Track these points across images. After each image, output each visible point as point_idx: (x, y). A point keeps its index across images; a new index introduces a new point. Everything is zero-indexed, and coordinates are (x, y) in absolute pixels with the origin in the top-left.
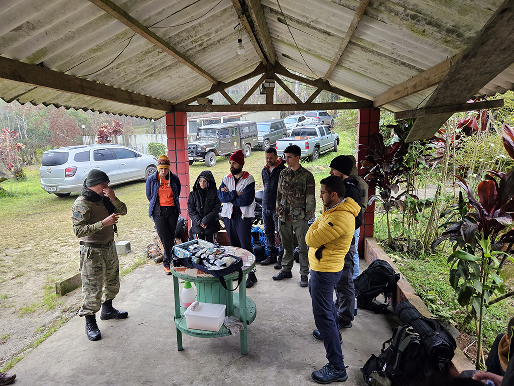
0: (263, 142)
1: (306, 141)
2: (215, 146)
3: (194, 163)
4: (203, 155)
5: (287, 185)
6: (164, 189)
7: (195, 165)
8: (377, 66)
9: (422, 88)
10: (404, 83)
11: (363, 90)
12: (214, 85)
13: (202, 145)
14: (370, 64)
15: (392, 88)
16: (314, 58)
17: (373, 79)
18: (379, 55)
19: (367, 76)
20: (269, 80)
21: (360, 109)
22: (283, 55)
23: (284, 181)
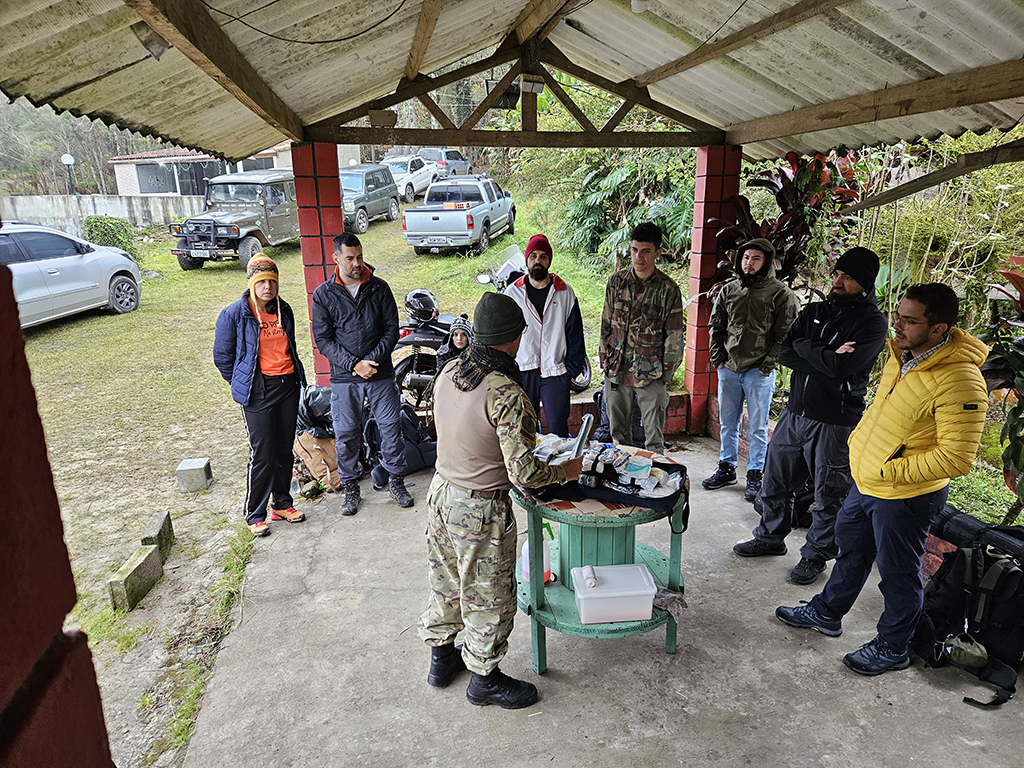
0: (355, 215)
1: (468, 212)
2: (259, 223)
3: (207, 264)
4: (233, 243)
6: (271, 337)
7: (211, 269)
8: (823, 61)
9: (931, 106)
10: (857, 96)
11: (716, 107)
12: (404, 80)
13: (227, 220)
14: (812, 55)
15: (807, 107)
16: (664, 33)
17: (776, 85)
18: (859, 36)
19: (764, 80)
20: (531, 77)
21: (706, 148)
22: (569, 22)
23: (620, 301)
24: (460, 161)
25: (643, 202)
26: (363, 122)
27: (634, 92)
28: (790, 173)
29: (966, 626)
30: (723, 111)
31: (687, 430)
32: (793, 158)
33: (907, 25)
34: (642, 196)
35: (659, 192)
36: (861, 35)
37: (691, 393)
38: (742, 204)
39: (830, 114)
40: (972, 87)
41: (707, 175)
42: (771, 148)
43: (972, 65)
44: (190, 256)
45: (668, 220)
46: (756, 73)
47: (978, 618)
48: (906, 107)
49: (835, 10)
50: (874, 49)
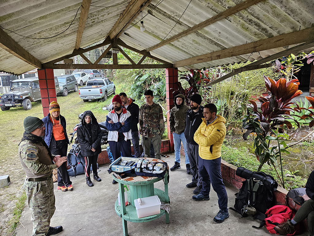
0: (63, 90)
1: (100, 88)
2: (29, 94)
3: (11, 108)
4: (21, 101)
5: (147, 115)
6: (56, 128)
7: (12, 110)
8: (196, 45)
9: (225, 57)
10: (206, 54)
11: (169, 57)
12: (75, 50)
13: (18, 94)
14: (193, 43)
15: (193, 57)
16: (152, 37)
17: (185, 51)
18: (204, 38)
19: (181, 50)
20: (115, 49)
21: (168, 68)
22: (125, 33)
23: (145, 113)
24: (98, 73)
25: (153, 84)
26: (62, 62)
27: (146, 53)
28: (191, 75)
29: (249, 203)
30: (171, 58)
31: (170, 151)
32: (192, 71)
33: (216, 35)
34: (152, 82)
35: (157, 81)
36: (205, 38)
37: (170, 139)
38: (179, 84)
39: (200, 59)
40: (234, 51)
41: (169, 76)
42: (186, 68)
43: (234, 46)
44: (5, 106)
45: (160, 89)
46: (179, 48)
47: (254, 201)
48: (219, 57)
49: (197, 31)
50: (209, 42)
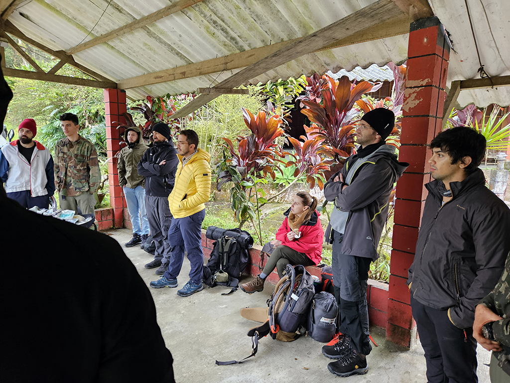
5: (66, 157)
8: (149, 51)
9: (193, 75)
10: (167, 70)
11: (110, 71)
14: (144, 48)
15: (149, 73)
16: (75, 27)
17: (134, 62)
18: (160, 42)
19: (128, 58)
21: (108, 89)
22: (21, 14)
23: (62, 152)
25: (88, 127)
27: (65, 57)
28: (149, 105)
29: (221, 267)
30: (114, 73)
31: (114, 227)
32: (149, 98)
33: (176, 39)
34: (87, 124)
36: (161, 41)
37: (114, 207)
38: (128, 116)
39: (160, 77)
40: (203, 68)
41: (110, 102)
42: (140, 94)
43: (202, 60)
45: (102, 135)
46: (124, 55)
47: (225, 264)
48: (184, 75)
49: (146, 27)
50: (167, 48)
